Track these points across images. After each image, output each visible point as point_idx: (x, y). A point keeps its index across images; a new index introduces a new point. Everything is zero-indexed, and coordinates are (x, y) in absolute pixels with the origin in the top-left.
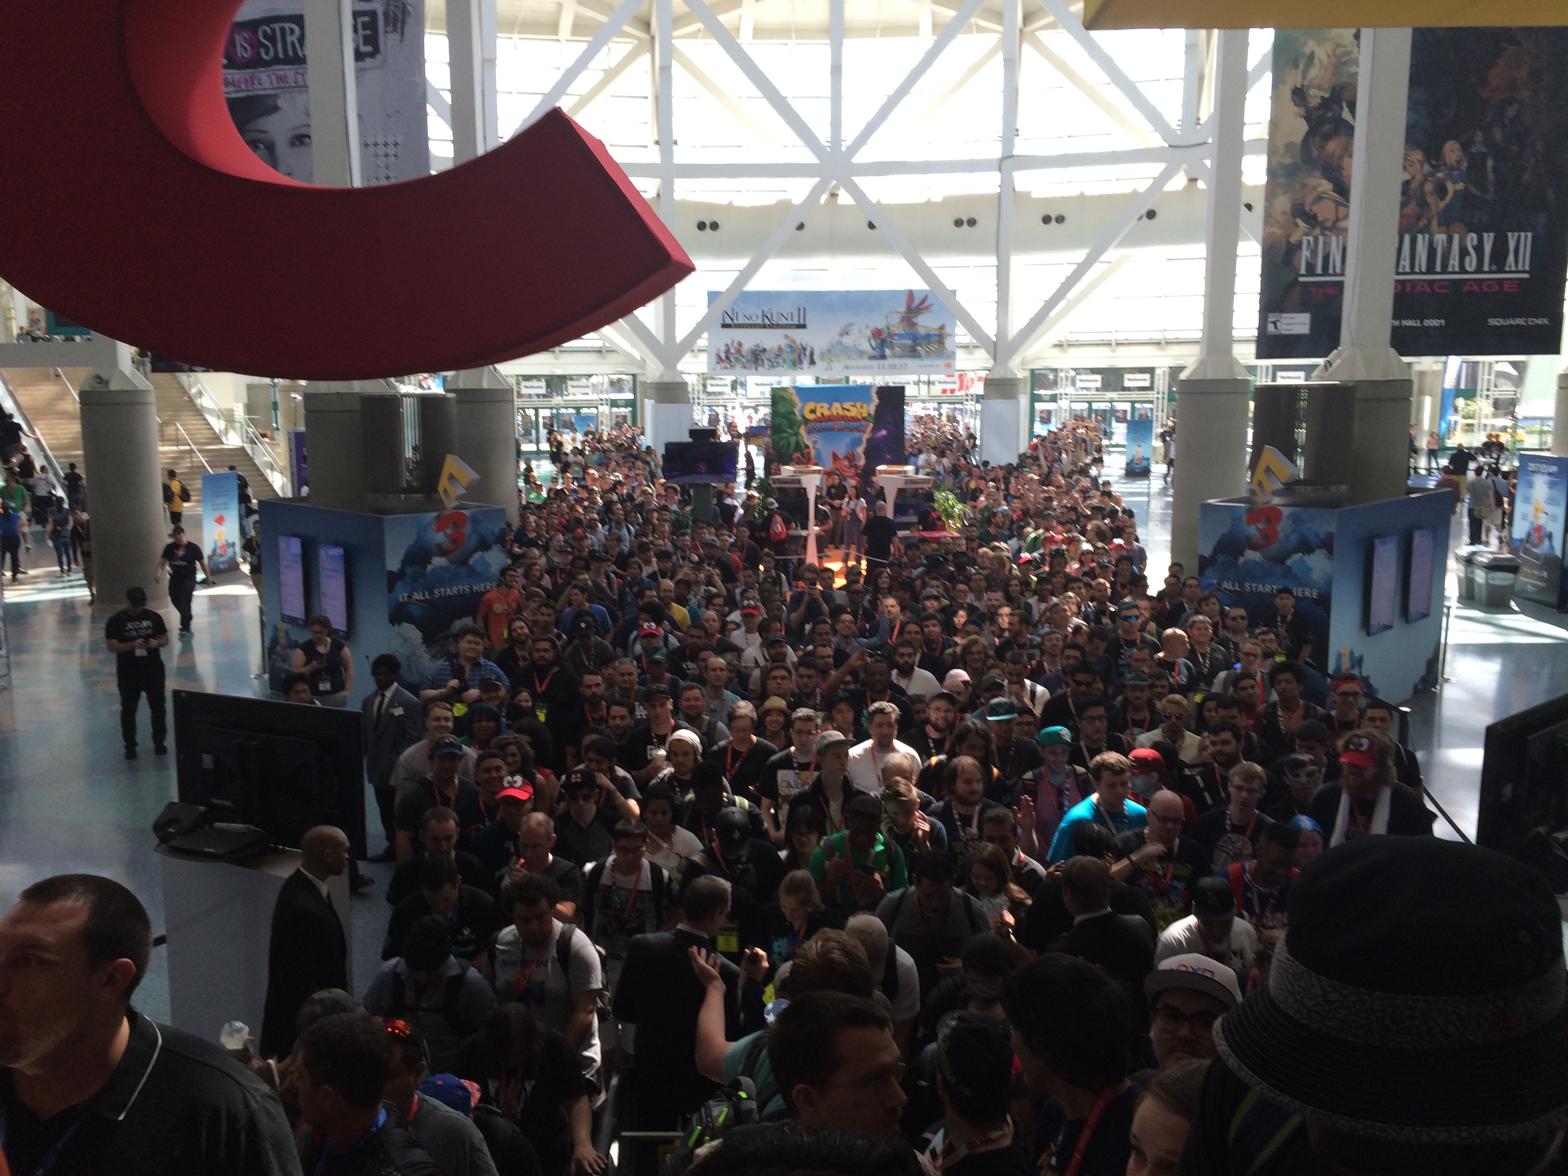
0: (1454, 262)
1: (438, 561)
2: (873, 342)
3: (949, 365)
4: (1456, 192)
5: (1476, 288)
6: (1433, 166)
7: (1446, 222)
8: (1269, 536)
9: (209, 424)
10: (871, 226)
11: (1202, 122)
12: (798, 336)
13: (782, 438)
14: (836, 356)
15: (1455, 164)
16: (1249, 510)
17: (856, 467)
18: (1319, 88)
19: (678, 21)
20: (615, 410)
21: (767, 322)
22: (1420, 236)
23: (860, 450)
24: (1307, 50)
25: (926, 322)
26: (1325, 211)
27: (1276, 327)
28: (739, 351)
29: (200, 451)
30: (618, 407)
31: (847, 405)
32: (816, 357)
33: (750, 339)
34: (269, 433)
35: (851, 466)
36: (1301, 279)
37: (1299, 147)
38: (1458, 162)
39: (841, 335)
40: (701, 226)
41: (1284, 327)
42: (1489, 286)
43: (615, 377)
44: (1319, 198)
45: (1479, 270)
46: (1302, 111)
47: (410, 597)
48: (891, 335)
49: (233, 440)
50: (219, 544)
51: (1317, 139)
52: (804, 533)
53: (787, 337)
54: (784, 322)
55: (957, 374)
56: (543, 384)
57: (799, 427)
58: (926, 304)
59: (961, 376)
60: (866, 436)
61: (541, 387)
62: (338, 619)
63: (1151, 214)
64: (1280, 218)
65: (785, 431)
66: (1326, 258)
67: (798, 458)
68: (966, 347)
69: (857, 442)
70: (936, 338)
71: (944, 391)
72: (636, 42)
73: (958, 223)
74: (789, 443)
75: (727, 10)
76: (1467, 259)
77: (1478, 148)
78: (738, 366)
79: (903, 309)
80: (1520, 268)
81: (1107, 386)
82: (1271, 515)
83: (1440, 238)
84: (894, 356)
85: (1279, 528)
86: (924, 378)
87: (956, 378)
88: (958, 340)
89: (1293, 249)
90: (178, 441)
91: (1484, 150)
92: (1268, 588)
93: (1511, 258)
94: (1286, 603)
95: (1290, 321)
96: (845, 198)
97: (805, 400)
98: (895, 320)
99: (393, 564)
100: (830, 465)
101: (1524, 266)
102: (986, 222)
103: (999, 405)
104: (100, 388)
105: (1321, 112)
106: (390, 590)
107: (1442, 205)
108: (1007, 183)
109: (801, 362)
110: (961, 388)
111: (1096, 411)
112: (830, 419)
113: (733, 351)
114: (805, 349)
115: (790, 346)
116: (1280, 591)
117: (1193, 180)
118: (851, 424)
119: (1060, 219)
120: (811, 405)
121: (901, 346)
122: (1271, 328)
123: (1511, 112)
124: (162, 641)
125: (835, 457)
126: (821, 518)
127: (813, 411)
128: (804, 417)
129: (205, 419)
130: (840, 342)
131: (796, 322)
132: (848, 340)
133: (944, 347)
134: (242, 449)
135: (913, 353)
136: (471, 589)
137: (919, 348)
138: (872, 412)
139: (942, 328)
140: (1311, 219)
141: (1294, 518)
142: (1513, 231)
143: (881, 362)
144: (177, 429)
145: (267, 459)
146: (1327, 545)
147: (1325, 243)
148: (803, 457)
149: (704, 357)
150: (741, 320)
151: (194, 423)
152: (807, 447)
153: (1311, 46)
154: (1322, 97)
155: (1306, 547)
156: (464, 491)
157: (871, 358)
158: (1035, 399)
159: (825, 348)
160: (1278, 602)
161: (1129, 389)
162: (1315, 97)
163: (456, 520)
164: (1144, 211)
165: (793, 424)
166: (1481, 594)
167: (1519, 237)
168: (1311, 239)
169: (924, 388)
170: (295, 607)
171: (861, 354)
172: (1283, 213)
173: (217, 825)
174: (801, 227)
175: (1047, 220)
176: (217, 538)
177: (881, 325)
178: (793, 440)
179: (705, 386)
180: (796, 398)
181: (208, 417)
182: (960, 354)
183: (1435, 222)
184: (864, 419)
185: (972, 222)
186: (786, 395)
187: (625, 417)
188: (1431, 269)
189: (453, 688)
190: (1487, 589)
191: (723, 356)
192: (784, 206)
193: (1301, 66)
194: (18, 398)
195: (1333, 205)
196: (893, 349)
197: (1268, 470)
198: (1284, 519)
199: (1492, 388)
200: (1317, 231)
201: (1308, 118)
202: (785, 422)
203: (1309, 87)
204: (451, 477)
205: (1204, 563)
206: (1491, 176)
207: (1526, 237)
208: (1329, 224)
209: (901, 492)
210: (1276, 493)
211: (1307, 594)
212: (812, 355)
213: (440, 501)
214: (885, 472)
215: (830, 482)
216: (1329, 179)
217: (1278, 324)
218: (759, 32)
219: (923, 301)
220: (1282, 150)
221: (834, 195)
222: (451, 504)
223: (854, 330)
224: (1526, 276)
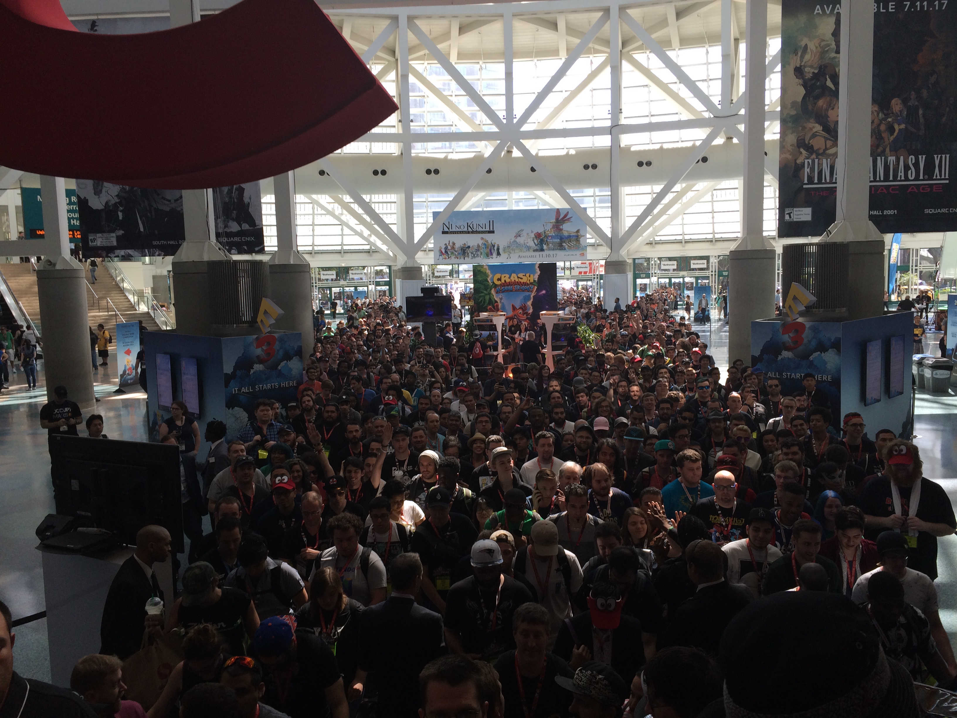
0: (901, 174)
1: (258, 367)
2: (536, 241)
3: (583, 254)
4: (900, 130)
5: (916, 190)
6: (885, 115)
7: (895, 149)
8: (797, 342)
9: (127, 298)
10: (533, 170)
11: (734, 102)
12: (489, 237)
13: (480, 297)
14: (513, 250)
15: (899, 113)
16: (784, 325)
17: (527, 314)
18: (811, 67)
19: (412, 50)
20: (379, 288)
21: (470, 230)
22: (879, 158)
23: (529, 303)
24: (803, 44)
25: (568, 228)
26: (818, 143)
27: (790, 217)
28: (453, 248)
29: (121, 315)
30: (380, 285)
31: (520, 275)
32: (501, 251)
33: (460, 240)
34: (166, 305)
35: (524, 314)
36: (805, 186)
37: (800, 103)
38: (901, 111)
39: (516, 237)
40: (428, 172)
41: (796, 217)
42: (923, 189)
43: (379, 268)
44: (814, 136)
45: (917, 178)
46: (801, 81)
47: (239, 390)
48: (547, 236)
49: (143, 308)
50: (128, 367)
51: (811, 99)
52: (495, 353)
53: (482, 239)
54: (481, 229)
55: (588, 262)
56: (334, 272)
57: (491, 290)
58: (568, 217)
59: (590, 264)
60: (533, 295)
61: (332, 275)
62: (193, 406)
63: (705, 160)
64: (790, 148)
65: (482, 292)
66: (820, 173)
67: (490, 309)
68: (593, 245)
69: (527, 298)
70: (574, 238)
71: (580, 273)
72: (387, 63)
73: (586, 167)
74: (485, 299)
75: (442, 42)
76: (910, 172)
77: (913, 102)
78: (453, 257)
79: (554, 220)
80: (943, 177)
81: (679, 268)
82: (799, 328)
83: (892, 159)
84: (549, 249)
85: (804, 336)
86: (568, 264)
87: (587, 265)
88: (589, 241)
89: (799, 168)
90: (108, 309)
91: (917, 103)
92: (798, 376)
93: (937, 170)
94: (811, 383)
95: (800, 213)
96: (516, 153)
97: (494, 273)
98: (549, 227)
99: (228, 368)
100: (511, 313)
101: (945, 176)
102: (603, 166)
103: (615, 277)
104: (50, 268)
105: (813, 82)
106: (226, 386)
107: (892, 138)
108: (615, 141)
109: (492, 254)
110: (590, 272)
111: (674, 283)
112: (510, 284)
113: (449, 248)
114: (494, 246)
115: (485, 244)
116: (807, 376)
117: (730, 138)
118: (523, 287)
119: (649, 164)
120: (498, 276)
121: (553, 243)
122: (787, 217)
123: (933, 79)
124: (78, 421)
125: (514, 308)
126: (506, 345)
127: (499, 279)
128: (493, 283)
129: (125, 296)
130: (515, 241)
131: (488, 229)
132: (520, 240)
133: (579, 243)
134: (148, 313)
135: (561, 247)
136: (280, 385)
137: (564, 244)
138: (536, 280)
139: (578, 231)
140: (810, 149)
141: (814, 329)
142: (938, 154)
143: (541, 253)
144: (108, 302)
145: (163, 319)
146: (836, 345)
147: (818, 164)
148: (494, 308)
149: (432, 254)
150: (454, 229)
151: (119, 298)
152: (496, 302)
153: (805, 41)
154: (813, 73)
155: (822, 348)
156: (274, 322)
157: (534, 251)
158: (636, 277)
159: (506, 245)
160: (805, 382)
161: (693, 269)
162: (809, 72)
163: (269, 340)
164: (700, 157)
165: (487, 288)
166: (929, 384)
167: (941, 157)
168: (810, 161)
169: (567, 272)
170: (167, 399)
171: (529, 248)
172: (792, 145)
173: (80, 529)
174: (489, 171)
175: (640, 164)
176: (126, 363)
177: (541, 230)
178: (487, 297)
179: (433, 273)
180: (488, 271)
181: (127, 294)
182: (589, 249)
183: (888, 149)
184: (531, 283)
185: (594, 167)
186: (482, 270)
187: (385, 292)
188: (886, 179)
189: (257, 441)
190: (933, 381)
191: (444, 251)
192: (479, 158)
193: (799, 54)
194: (9, 284)
195: (823, 139)
196: (548, 245)
197: (795, 298)
198: (807, 329)
199: (919, 265)
200: (814, 156)
201: (805, 86)
202: (482, 286)
203: (805, 66)
204: (266, 312)
205: (755, 360)
206: (922, 120)
207: (946, 157)
208: (821, 151)
209: (556, 326)
210: (801, 314)
211: (825, 378)
212: (498, 249)
213: (259, 329)
214: (545, 314)
215: (511, 323)
216: (820, 124)
217: (792, 215)
218: (461, 56)
219: (566, 216)
220: (789, 106)
221: (509, 152)
222: (266, 330)
223: (524, 233)
224: (947, 182)
